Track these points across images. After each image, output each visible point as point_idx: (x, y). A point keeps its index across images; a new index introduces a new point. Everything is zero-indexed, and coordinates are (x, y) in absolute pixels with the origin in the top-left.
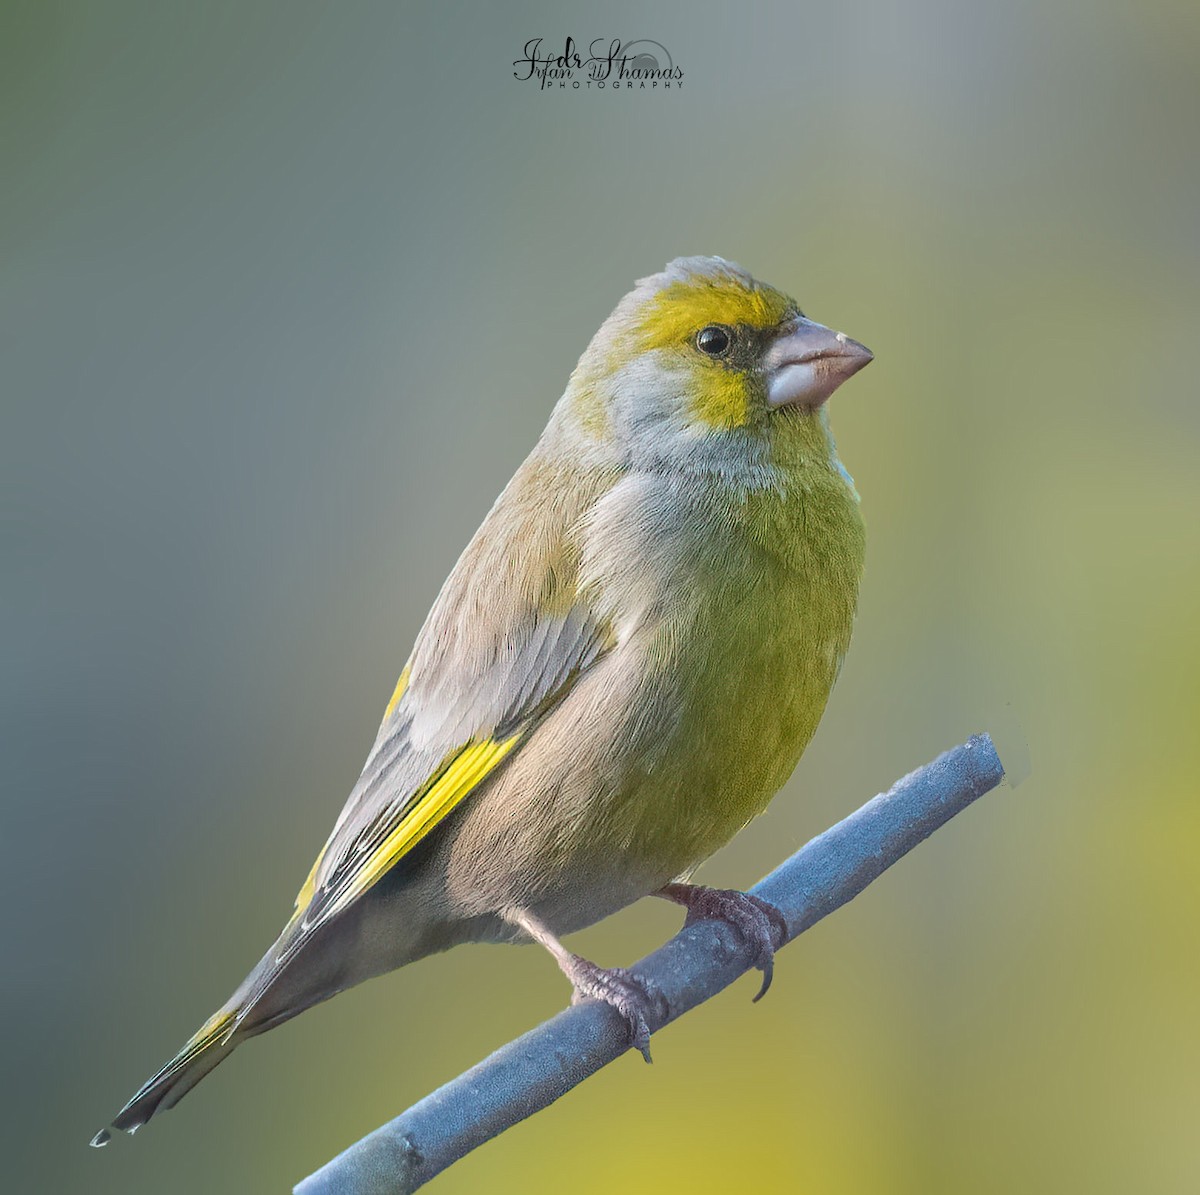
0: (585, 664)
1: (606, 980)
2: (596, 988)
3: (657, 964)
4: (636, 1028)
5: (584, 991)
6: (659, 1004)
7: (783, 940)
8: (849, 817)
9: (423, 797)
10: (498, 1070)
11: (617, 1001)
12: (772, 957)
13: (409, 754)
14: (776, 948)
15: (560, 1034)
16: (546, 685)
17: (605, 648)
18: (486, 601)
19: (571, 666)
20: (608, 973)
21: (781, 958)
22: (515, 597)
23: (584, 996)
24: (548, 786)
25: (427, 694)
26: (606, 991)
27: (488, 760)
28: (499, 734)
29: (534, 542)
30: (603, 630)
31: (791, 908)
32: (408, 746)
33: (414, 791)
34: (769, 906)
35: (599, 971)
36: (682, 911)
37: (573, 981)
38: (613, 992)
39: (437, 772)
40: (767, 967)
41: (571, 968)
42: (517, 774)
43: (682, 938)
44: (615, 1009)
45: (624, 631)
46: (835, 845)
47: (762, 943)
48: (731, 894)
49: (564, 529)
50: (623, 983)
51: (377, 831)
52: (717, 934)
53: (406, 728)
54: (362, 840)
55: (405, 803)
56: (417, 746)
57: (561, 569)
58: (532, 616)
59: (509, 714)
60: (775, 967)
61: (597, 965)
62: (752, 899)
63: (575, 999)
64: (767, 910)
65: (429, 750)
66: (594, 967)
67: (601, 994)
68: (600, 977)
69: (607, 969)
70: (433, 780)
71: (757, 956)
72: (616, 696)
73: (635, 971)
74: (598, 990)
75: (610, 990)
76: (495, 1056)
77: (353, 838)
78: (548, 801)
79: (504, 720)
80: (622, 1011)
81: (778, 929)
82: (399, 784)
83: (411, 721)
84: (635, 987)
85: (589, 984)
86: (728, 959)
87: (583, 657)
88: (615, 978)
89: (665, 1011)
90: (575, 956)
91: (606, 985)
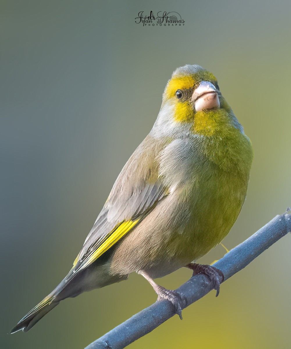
0: (159, 200)
1: (168, 293)
2: (165, 296)
3: (184, 288)
4: (177, 308)
5: (161, 296)
6: (184, 301)
7: (223, 280)
8: (244, 242)
9: (110, 236)
10: (135, 321)
11: (171, 299)
12: (219, 286)
13: (106, 222)
14: (221, 283)
15: (154, 310)
16: (147, 205)
17: (165, 195)
18: (130, 176)
19: (155, 199)
20: (168, 291)
21: (222, 286)
22: (139, 176)
23: (161, 298)
24: (148, 236)
25: (113, 204)
26: (168, 296)
27: (129, 227)
28: (133, 218)
29: (146, 159)
30: (165, 189)
31: (225, 270)
32: (106, 219)
33: (108, 233)
34: (219, 270)
35: (166, 290)
36: (191, 271)
37: (158, 293)
38: (170, 297)
39: (114, 229)
40: (218, 289)
41: (157, 289)
42: (139, 231)
43: (191, 280)
44: (171, 302)
45: (172, 189)
46: (239, 251)
47: (216, 281)
48: (206, 266)
49: (155, 157)
50: (174, 294)
51: (96, 245)
52: (203, 279)
53: (106, 213)
54: (91, 248)
55: (104, 237)
56: (109, 220)
57: (153, 169)
58: (144, 183)
59: (136, 213)
60: (220, 289)
61: (165, 288)
62: (213, 268)
63: (158, 299)
64: (218, 271)
65: (112, 222)
66: (164, 289)
67: (166, 297)
68: (166, 292)
69: (169, 290)
70: (113, 231)
71: (215, 286)
72: (169, 210)
73: (177, 290)
74: (166, 296)
75: (169, 296)
76: (134, 316)
77: (89, 247)
78: (148, 240)
79: (134, 215)
80: (173, 302)
81: (221, 277)
82: (103, 231)
83: (108, 211)
84: (177, 295)
85: (163, 294)
86: (206, 286)
87: (159, 197)
88: (170, 293)
89: (186, 302)
90: (159, 286)
91: (168, 295)
